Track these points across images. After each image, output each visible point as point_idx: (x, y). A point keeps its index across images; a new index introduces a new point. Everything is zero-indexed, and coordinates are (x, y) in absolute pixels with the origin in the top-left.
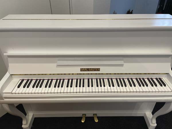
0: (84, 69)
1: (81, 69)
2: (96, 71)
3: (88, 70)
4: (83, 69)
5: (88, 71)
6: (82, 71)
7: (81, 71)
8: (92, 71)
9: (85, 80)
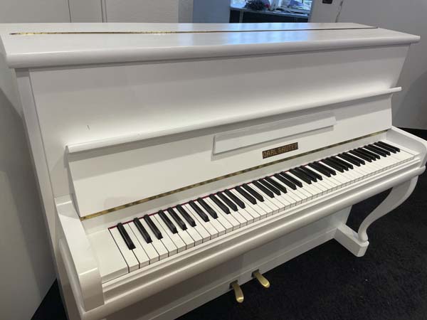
0: (270, 150)
1: (263, 152)
2: (292, 150)
3: (277, 151)
4: (266, 151)
5: (278, 154)
6: (267, 157)
7: (264, 158)
8: (284, 152)
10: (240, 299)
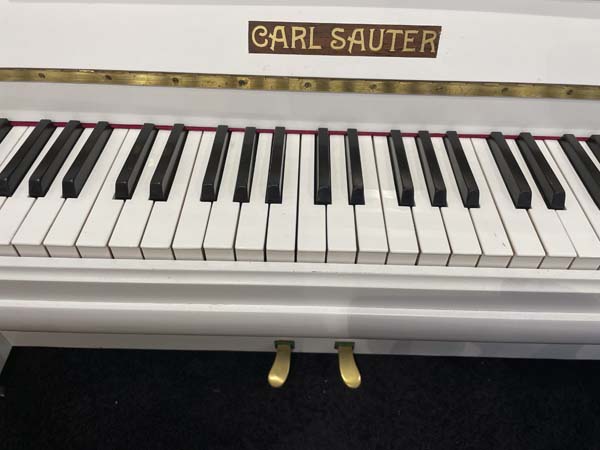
0: (288, 26)
1: (252, 25)
2: (399, 53)
3: (322, 38)
4: (271, 26)
5: (327, 51)
6: (267, 50)
7: (253, 49)
8: (357, 51)
9: (292, 141)
10: (276, 378)
